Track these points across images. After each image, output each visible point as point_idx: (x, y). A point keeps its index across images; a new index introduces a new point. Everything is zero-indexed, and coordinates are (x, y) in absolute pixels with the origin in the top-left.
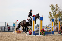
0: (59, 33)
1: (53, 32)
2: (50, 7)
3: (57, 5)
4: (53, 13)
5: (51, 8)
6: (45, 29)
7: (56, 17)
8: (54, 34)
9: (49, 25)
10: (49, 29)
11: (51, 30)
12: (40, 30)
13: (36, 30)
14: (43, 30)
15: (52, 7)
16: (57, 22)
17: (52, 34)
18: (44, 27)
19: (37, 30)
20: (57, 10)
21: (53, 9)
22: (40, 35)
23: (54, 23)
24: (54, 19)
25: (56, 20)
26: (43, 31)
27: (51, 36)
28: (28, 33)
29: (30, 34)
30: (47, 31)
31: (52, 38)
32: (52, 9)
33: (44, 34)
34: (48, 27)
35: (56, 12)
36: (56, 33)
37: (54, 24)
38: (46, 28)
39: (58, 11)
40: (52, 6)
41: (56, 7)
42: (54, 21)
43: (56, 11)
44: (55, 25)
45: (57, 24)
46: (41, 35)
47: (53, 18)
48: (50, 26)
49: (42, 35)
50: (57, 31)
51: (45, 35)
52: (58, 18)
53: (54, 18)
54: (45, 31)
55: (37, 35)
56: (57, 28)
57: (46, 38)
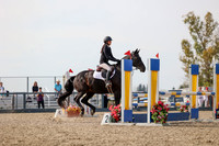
0: (217, 116)
1: (195, 113)
2: (186, 21)
3: (209, 15)
4: (196, 44)
5: (188, 25)
6: (166, 101)
7: (208, 58)
8: (200, 118)
9: (182, 87)
10: (182, 100)
11: (188, 104)
12: (149, 103)
13: (136, 105)
14: (161, 104)
15: (192, 23)
16: (209, 76)
17: (193, 120)
18: (163, 94)
19: (140, 105)
20: (209, 32)
21: (197, 31)
22: (148, 124)
23: (201, 78)
24: (198, 66)
25: (208, 71)
26: (159, 107)
27: (190, 125)
28: (109, 114)
29: (116, 119)
30: (175, 109)
31: (192, 134)
32: (192, 30)
33: (165, 120)
34: (179, 93)
35: (206, 41)
36: (205, 116)
37: (201, 85)
38: (171, 98)
39: (213, 37)
40: (192, 21)
41: (205, 23)
42: (200, 71)
43: (208, 35)
44: (203, 88)
45: (212, 82)
46: (154, 124)
47: (197, 63)
48: (184, 91)
49: (157, 122)
50: (210, 109)
51: (169, 122)
52: (215, 61)
53: (200, 63)
54: (169, 109)
55: (138, 124)
56: (210, 99)
57: (172, 132)
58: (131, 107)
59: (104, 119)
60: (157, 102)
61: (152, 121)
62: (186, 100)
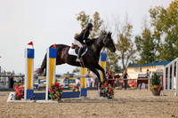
0: (101, 94)
1: (84, 92)
2: (78, 19)
3: (97, 14)
5: (80, 22)
6: (62, 82)
8: (88, 96)
9: (74, 71)
10: (74, 81)
11: (79, 85)
12: (47, 84)
13: (36, 86)
14: (57, 85)
15: (84, 20)
17: (83, 98)
18: (59, 76)
19: (40, 85)
20: (97, 28)
22: (47, 101)
26: (56, 87)
27: (80, 101)
28: (14, 93)
29: (19, 97)
30: (69, 89)
31: (81, 109)
32: (83, 26)
33: (61, 97)
34: (72, 76)
36: (93, 94)
38: (65, 80)
40: (83, 18)
41: (93, 20)
43: (95, 30)
46: (51, 101)
48: (76, 74)
49: (54, 99)
50: (96, 89)
51: (63, 99)
54: (64, 89)
55: (38, 101)
57: (66, 107)
58: (32, 87)
59: (10, 97)
60: (54, 83)
61: (49, 98)
62: (77, 81)
